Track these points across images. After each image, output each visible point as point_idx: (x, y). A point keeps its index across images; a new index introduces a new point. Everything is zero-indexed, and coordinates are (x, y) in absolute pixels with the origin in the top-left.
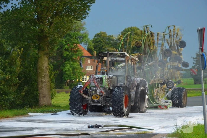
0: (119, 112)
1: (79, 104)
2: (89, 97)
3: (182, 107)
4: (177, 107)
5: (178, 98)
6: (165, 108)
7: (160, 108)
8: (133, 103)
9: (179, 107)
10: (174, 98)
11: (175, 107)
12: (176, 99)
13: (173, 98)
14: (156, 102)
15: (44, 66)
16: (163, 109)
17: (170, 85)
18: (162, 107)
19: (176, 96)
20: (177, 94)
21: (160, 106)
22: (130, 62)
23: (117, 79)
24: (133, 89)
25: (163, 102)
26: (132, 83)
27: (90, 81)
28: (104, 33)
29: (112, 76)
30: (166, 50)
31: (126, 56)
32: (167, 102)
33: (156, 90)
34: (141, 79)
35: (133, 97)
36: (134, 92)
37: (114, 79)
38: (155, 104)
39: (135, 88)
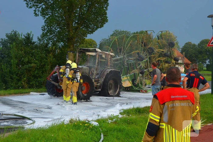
1: (51, 89)
2: (57, 83)
6: (145, 92)
14: (140, 87)
16: (143, 92)
18: (143, 91)
21: (142, 91)
22: (104, 56)
23: (90, 70)
24: (103, 78)
25: (147, 87)
26: (103, 73)
27: (54, 71)
28: (190, 43)
29: (82, 67)
30: (149, 48)
31: (97, 51)
32: (150, 88)
33: (139, 78)
34: (111, 70)
35: (101, 84)
36: (103, 80)
37: (85, 69)
38: (139, 88)
39: (104, 77)
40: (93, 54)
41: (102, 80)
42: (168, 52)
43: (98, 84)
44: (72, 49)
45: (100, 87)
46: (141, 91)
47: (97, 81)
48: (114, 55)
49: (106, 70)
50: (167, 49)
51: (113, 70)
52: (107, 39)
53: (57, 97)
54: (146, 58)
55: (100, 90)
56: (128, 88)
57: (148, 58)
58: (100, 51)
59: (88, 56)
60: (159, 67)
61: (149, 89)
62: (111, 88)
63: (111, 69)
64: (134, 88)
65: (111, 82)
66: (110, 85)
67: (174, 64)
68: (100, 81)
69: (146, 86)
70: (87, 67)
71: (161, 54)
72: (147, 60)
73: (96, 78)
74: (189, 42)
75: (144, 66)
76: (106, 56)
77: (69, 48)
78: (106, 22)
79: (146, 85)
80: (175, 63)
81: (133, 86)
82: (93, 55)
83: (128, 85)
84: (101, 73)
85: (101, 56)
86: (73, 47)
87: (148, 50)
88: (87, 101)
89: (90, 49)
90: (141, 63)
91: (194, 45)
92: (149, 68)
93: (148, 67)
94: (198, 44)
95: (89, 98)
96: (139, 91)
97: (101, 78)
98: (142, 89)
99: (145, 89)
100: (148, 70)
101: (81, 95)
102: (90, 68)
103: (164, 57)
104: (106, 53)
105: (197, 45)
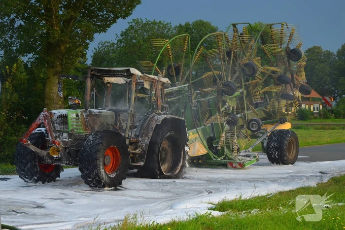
0: (93, 179)
1: (29, 164)
2: (43, 151)
3: (285, 164)
4: (277, 164)
5: (277, 149)
6: (238, 166)
7: (231, 167)
8: (143, 161)
9: (279, 164)
10: (271, 149)
11: (274, 163)
12: (273, 150)
13: (269, 147)
14: (226, 156)
15: (53, 93)
16: (235, 168)
17: (254, 126)
18: (234, 165)
19: (274, 144)
20: (276, 141)
21: (231, 164)
22: (147, 86)
23: (116, 117)
24: (147, 135)
25: (242, 156)
26: (146, 124)
27: (38, 121)
28: (319, 48)
29: (100, 112)
30: (246, 65)
31: (133, 74)
32: (249, 157)
33: (223, 134)
34: (166, 116)
35: (143, 151)
36: (147, 141)
37: (106, 117)
38: (224, 159)
39: (151, 134)
40: (120, 80)
41: (145, 141)
42: (285, 73)
43: (138, 151)
44: (59, 69)
45: (141, 157)
46: (229, 166)
47: (135, 144)
48: (169, 82)
49: (153, 117)
50: (284, 66)
51: (169, 116)
52: (113, 44)
53: (41, 183)
54: (238, 87)
55: (142, 163)
56: (198, 158)
57: (243, 87)
58: (139, 74)
59: (109, 85)
60: (266, 108)
61: (248, 159)
62: (165, 158)
63: (164, 114)
64: (213, 157)
65: (165, 144)
66: (163, 152)
67: (299, 101)
68: (140, 144)
69: (241, 154)
70: (110, 110)
71: (270, 76)
72: (242, 93)
73: (132, 136)
74: (315, 48)
75: (233, 108)
76: (151, 86)
77: (53, 67)
78: (138, 4)
79: (238, 150)
80: (302, 97)
81: (211, 154)
82: (120, 83)
83: (198, 151)
84: (142, 125)
85: (142, 84)
86: (61, 64)
87: (243, 70)
88: (116, 190)
89: (114, 69)
90: (228, 100)
91: (329, 54)
92: (246, 111)
93: (244, 109)
94: (339, 52)
95: (120, 183)
96: (224, 166)
97: (142, 136)
98: (231, 159)
99: (238, 161)
100: (245, 115)
101: (104, 176)
102: (117, 113)
103: (278, 85)
104: (152, 79)
105: (336, 53)
